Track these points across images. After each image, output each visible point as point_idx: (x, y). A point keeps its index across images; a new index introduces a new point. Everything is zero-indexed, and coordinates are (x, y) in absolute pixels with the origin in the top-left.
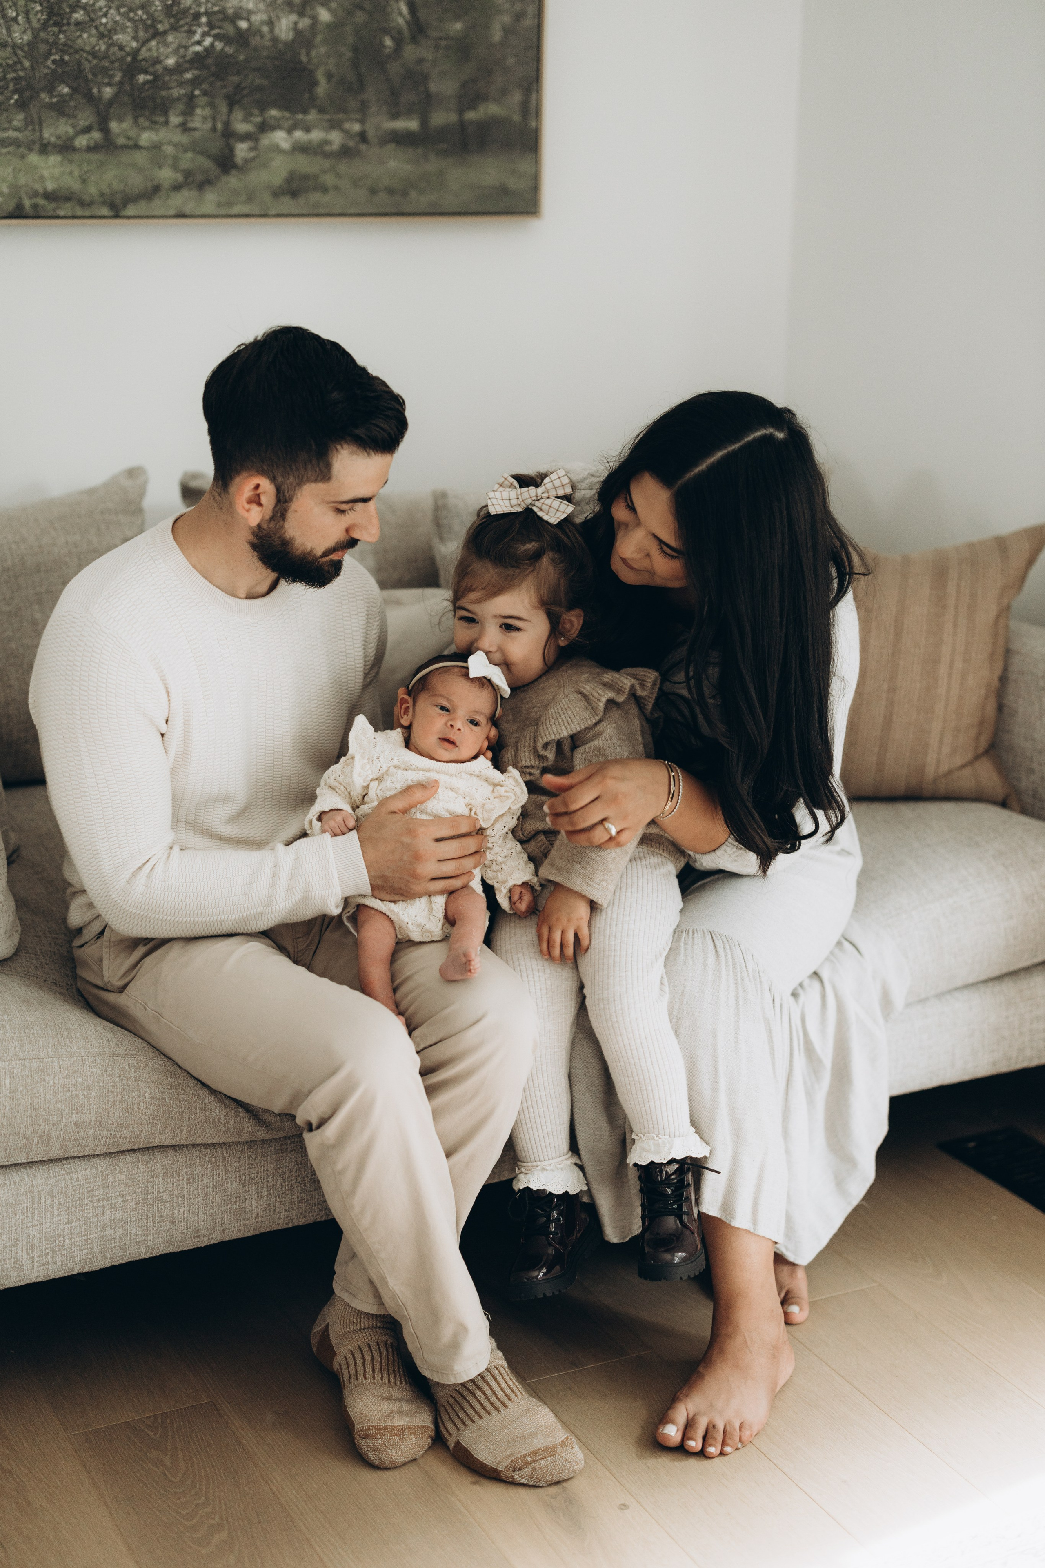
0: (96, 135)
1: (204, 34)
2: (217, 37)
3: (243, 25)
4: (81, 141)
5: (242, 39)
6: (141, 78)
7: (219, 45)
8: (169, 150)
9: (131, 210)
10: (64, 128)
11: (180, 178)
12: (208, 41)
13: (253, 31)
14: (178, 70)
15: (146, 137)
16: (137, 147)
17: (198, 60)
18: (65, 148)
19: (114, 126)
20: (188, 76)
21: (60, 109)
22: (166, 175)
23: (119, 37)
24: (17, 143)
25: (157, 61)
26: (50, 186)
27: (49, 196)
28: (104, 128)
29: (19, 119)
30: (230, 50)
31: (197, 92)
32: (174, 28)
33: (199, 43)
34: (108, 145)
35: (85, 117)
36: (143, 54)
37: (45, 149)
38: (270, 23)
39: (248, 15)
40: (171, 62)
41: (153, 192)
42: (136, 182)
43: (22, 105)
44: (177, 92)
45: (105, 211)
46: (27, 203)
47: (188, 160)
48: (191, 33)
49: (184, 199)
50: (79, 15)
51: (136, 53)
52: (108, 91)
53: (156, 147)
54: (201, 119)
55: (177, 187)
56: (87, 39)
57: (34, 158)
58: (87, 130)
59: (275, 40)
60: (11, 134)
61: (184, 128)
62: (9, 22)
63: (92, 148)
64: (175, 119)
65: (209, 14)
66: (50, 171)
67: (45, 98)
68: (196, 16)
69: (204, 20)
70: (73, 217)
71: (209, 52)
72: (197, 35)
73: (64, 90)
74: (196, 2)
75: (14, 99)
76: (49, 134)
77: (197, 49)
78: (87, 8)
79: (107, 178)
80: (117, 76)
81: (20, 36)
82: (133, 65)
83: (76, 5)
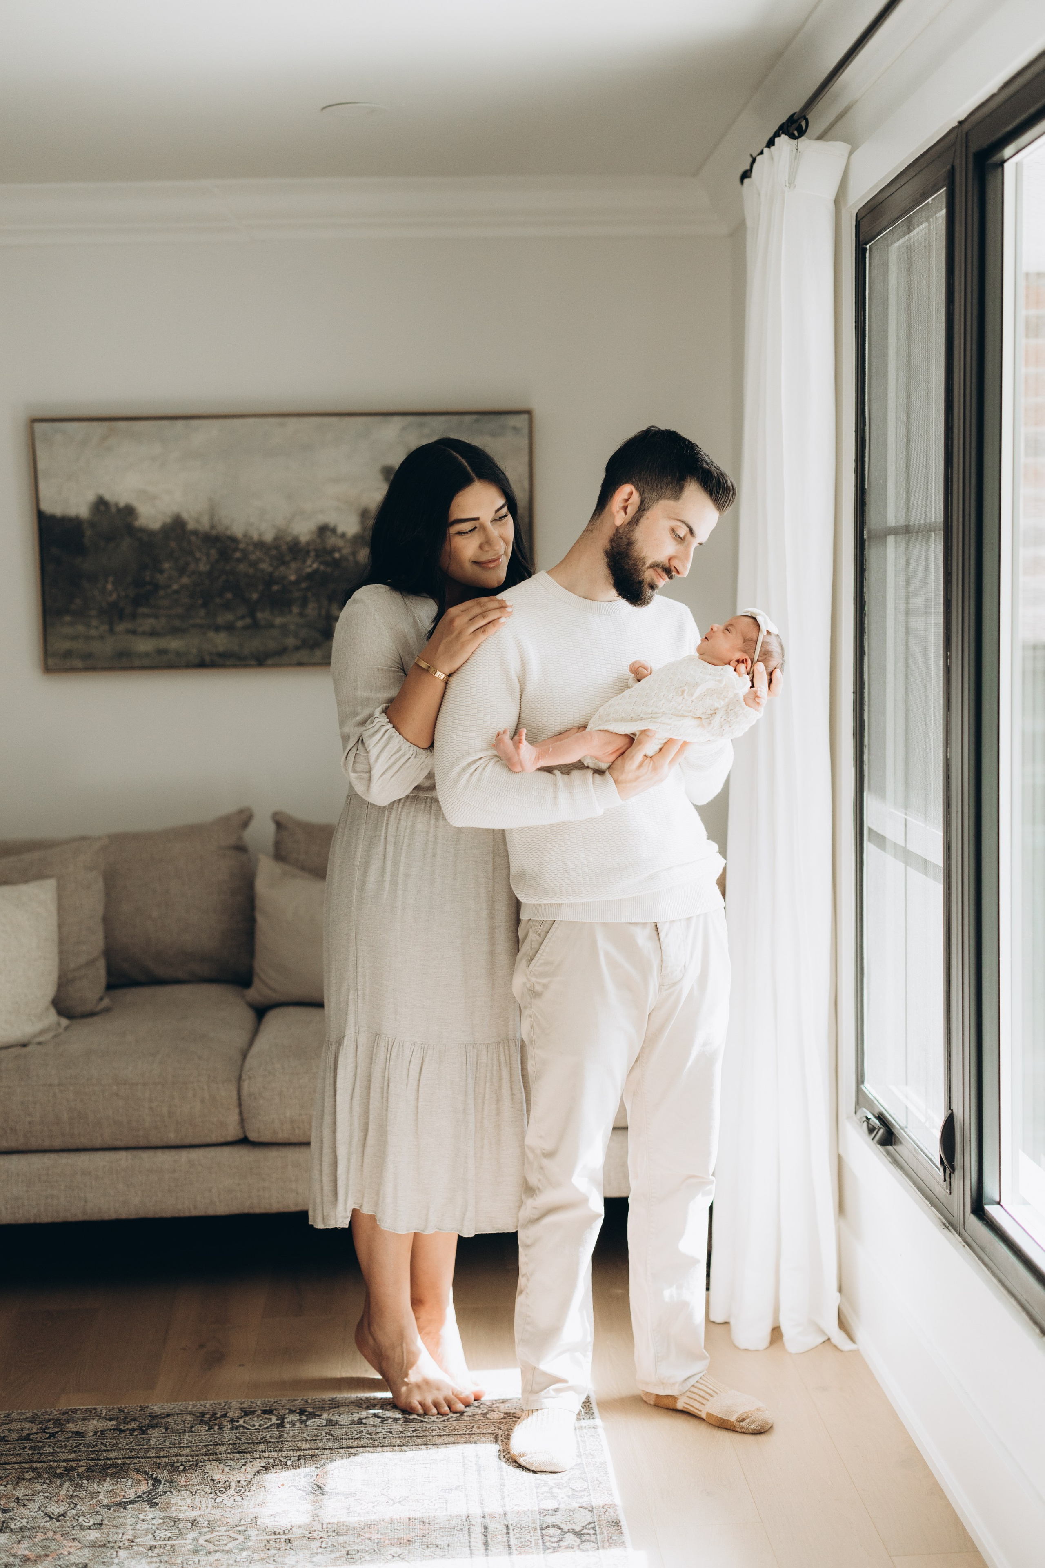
0: (248, 621)
1: (313, 562)
2: (321, 563)
3: (337, 555)
4: (240, 624)
5: (336, 563)
6: (275, 588)
7: (322, 568)
8: (292, 627)
9: (270, 662)
10: (229, 617)
11: (298, 643)
12: (315, 566)
13: (343, 558)
14: (297, 582)
15: (278, 621)
16: (271, 626)
17: (310, 577)
18: (230, 628)
19: (259, 615)
20: (304, 585)
21: (227, 606)
22: (291, 641)
23: (263, 566)
24: (201, 626)
25: (284, 578)
26: (221, 649)
27: (221, 655)
28: (252, 615)
29: (202, 612)
30: (329, 570)
31: (309, 594)
32: (295, 559)
33: (311, 566)
34: (255, 626)
35: (242, 610)
36: (276, 574)
37: (217, 629)
38: (354, 554)
39: (339, 550)
40: (293, 578)
41: (282, 651)
42: (272, 645)
43: (205, 605)
44: (297, 594)
45: (253, 662)
46: (207, 659)
47: (304, 633)
48: (304, 561)
49: (302, 655)
50: (238, 555)
51: (271, 575)
52: (255, 596)
53: (284, 626)
54: (312, 609)
55: (297, 648)
56: (242, 568)
57: (211, 634)
58: (243, 617)
59: (357, 563)
60: (198, 621)
61: (301, 615)
62: (197, 560)
63: (246, 628)
64: (296, 610)
65: (316, 550)
66: (221, 641)
67: (218, 600)
68: (308, 552)
69: (312, 554)
70: (234, 666)
71: (316, 571)
72: (309, 562)
73: (229, 596)
74: (308, 543)
75: (200, 602)
76: (220, 620)
77: (309, 570)
78: (242, 551)
79: (255, 644)
80: (261, 587)
81: (203, 567)
82: (270, 580)
83: (236, 549)
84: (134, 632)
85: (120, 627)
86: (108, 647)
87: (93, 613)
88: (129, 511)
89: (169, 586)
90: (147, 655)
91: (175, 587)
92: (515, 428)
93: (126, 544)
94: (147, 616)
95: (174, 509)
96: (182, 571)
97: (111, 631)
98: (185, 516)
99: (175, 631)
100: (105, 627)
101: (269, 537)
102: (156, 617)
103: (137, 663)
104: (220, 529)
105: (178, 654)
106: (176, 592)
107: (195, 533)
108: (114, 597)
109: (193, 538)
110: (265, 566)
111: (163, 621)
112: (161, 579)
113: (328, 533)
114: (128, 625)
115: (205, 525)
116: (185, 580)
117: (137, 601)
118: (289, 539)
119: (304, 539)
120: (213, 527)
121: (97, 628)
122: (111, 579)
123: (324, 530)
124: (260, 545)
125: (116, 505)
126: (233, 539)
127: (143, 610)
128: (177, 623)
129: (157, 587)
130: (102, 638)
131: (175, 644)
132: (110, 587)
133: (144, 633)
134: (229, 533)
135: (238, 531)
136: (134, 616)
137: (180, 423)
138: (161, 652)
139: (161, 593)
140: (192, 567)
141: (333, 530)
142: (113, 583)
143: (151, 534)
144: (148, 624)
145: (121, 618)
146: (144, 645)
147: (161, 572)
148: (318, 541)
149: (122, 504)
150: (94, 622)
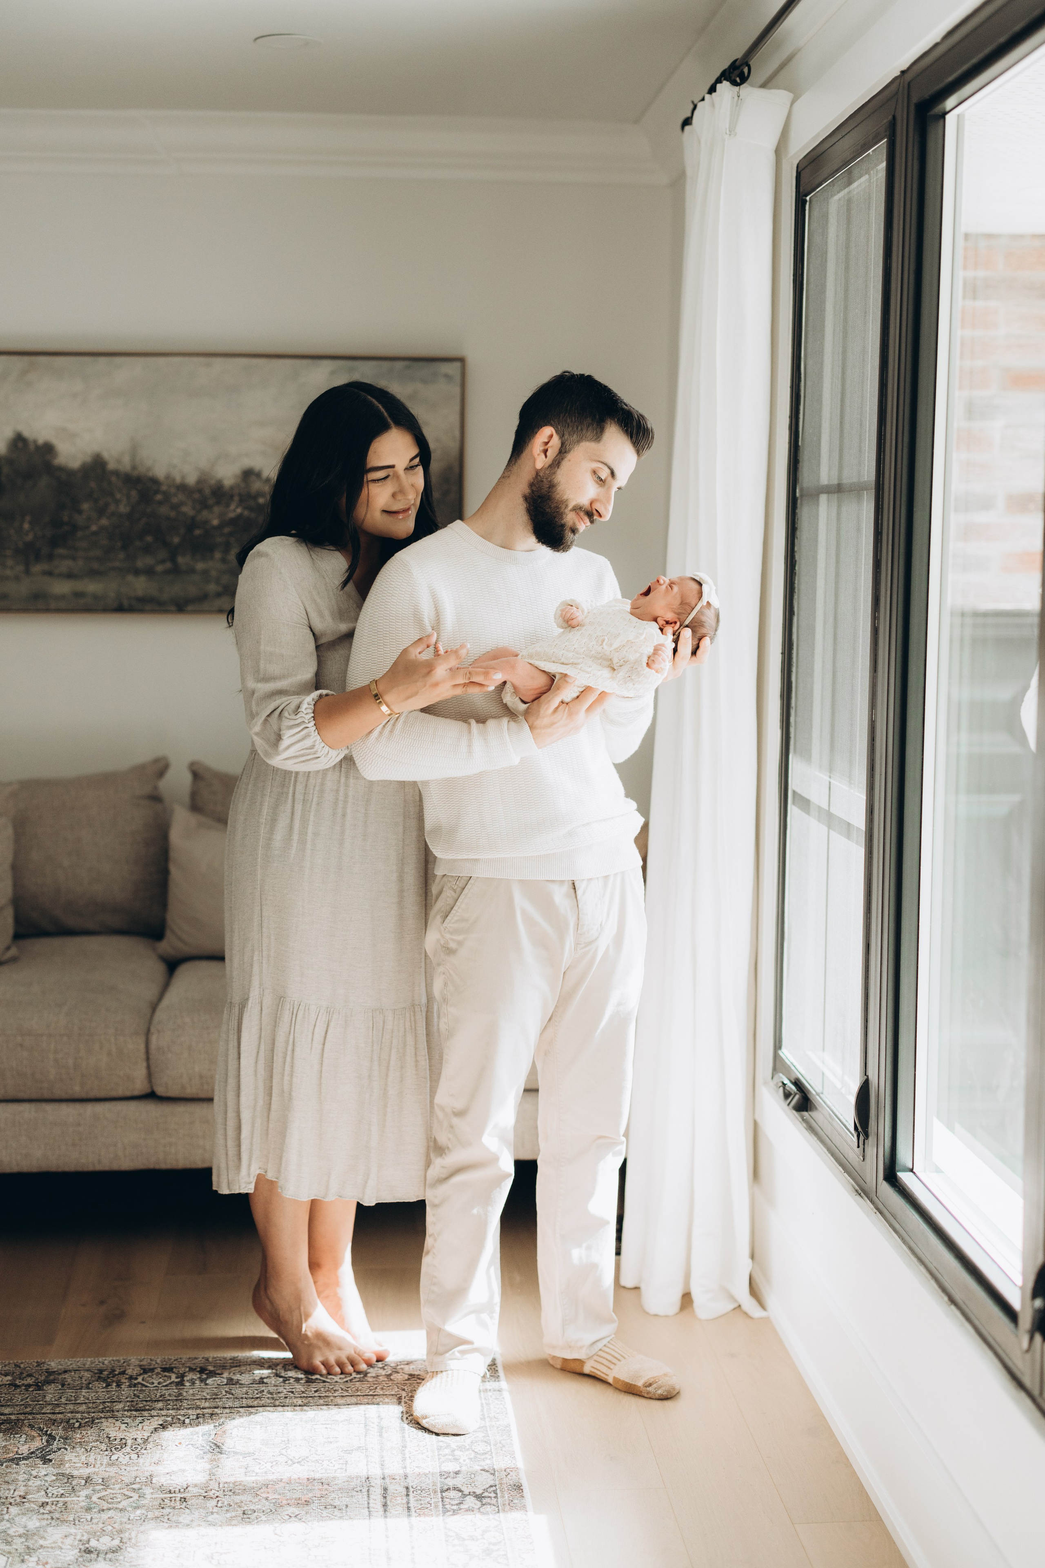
0: (168, 565)
1: (237, 507)
2: (245, 508)
4: (160, 568)
6: (197, 532)
7: (246, 513)
8: (214, 573)
9: (190, 608)
10: (149, 561)
11: (220, 589)
12: (239, 510)
14: (219, 527)
15: (200, 566)
16: (192, 571)
17: (233, 522)
18: (149, 572)
19: (180, 560)
20: (227, 530)
21: (147, 550)
22: (212, 588)
23: (185, 509)
24: (120, 569)
25: (206, 522)
26: (140, 593)
27: (140, 600)
28: (173, 559)
29: (121, 555)
30: (253, 515)
32: (218, 503)
33: (234, 511)
34: (176, 571)
35: (162, 554)
36: (199, 518)
37: (137, 572)
40: (215, 522)
41: (203, 598)
42: (193, 592)
43: (124, 548)
45: (173, 608)
46: (126, 603)
48: (228, 505)
50: (159, 497)
51: (193, 518)
52: (176, 540)
53: (205, 572)
55: (218, 595)
56: (164, 510)
57: (130, 578)
58: (163, 562)
60: (117, 564)
61: (221, 558)
62: (117, 502)
63: (167, 572)
64: (218, 555)
65: (240, 495)
66: (140, 585)
67: (138, 543)
68: (231, 497)
69: (236, 498)
70: (153, 611)
71: (240, 516)
72: (232, 507)
73: (149, 539)
74: (232, 488)
75: (119, 544)
76: (140, 564)
77: (232, 515)
78: (164, 493)
79: (175, 589)
80: (182, 531)
81: (123, 509)
82: (192, 525)
83: (157, 492)
84: (50, 574)
85: (37, 568)
86: (23, 588)
87: (8, 553)
88: (48, 449)
89: (88, 527)
90: (63, 597)
91: (94, 528)
92: (446, 376)
93: (44, 482)
94: (63, 557)
95: (95, 448)
96: (101, 512)
97: (27, 572)
98: (106, 455)
99: (93, 574)
100: (21, 568)
101: (191, 479)
102: (74, 559)
103: (53, 605)
104: (142, 470)
105: (95, 597)
106: (95, 533)
107: (116, 473)
108: (30, 537)
109: (114, 479)
110: (187, 510)
111: (81, 563)
112: (80, 519)
113: (253, 478)
114: (44, 566)
115: (126, 465)
116: (104, 522)
117: (55, 542)
118: (213, 482)
119: (228, 482)
120: (134, 468)
121: (12, 568)
122: (28, 518)
123: (248, 474)
124: (183, 487)
125: (35, 442)
126: (154, 481)
127: (61, 551)
128: (95, 565)
129: (75, 528)
130: (17, 578)
131: (92, 587)
132: (26, 526)
133: (61, 576)
134: (150, 474)
135: (160, 472)
136: (51, 557)
137: (102, 360)
138: (78, 595)
139: (80, 534)
140: (112, 508)
141: (258, 475)
142: (30, 523)
143: (70, 473)
144: (65, 565)
145: (38, 558)
146: (62, 587)
147: (80, 512)
148: (243, 485)
149: (41, 441)
150: (10, 562)
